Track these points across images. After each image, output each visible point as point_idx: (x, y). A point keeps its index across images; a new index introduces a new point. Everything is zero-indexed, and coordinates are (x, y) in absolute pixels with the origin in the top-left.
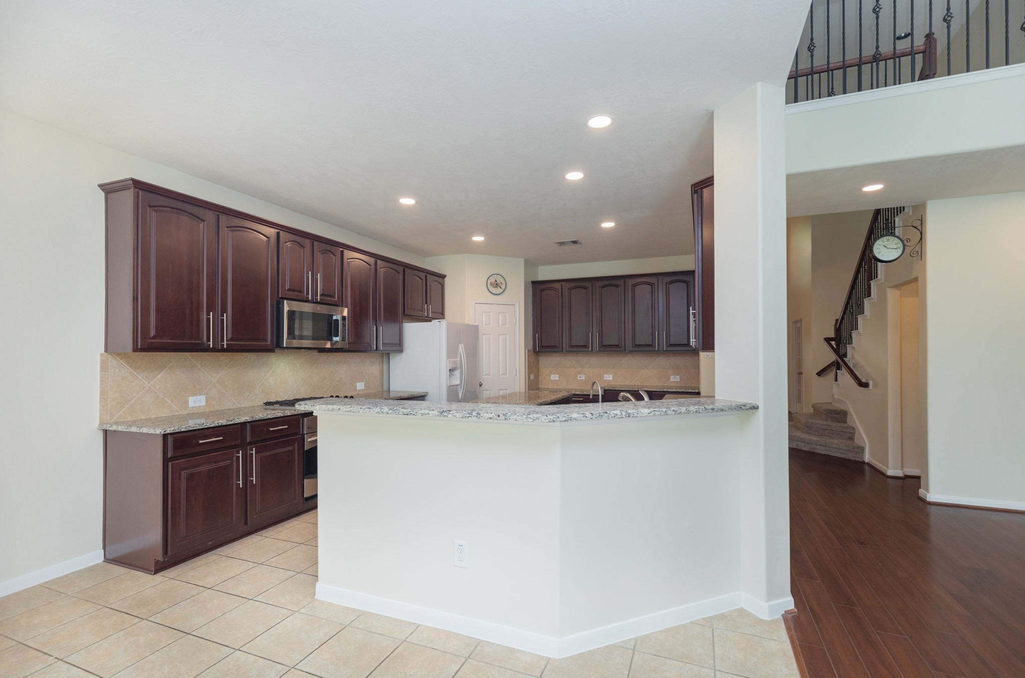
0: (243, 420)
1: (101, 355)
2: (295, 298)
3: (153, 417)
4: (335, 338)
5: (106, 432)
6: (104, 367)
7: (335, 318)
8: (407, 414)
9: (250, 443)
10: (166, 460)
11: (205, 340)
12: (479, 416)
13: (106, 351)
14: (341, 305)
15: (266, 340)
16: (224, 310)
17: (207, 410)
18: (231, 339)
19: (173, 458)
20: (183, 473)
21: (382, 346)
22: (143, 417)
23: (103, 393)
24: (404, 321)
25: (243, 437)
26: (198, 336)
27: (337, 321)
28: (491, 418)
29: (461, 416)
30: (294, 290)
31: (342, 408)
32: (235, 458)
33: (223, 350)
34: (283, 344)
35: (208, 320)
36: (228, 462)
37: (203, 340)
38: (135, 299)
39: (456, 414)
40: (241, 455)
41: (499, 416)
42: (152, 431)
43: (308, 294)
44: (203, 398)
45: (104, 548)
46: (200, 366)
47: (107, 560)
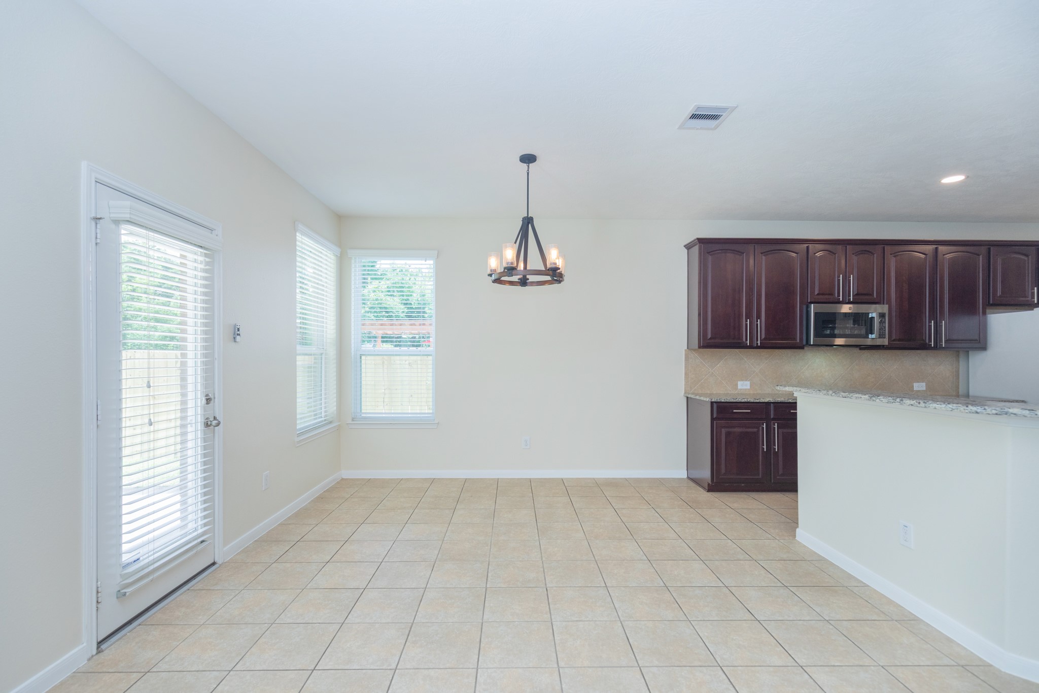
0: (767, 400)
1: (685, 350)
2: (824, 301)
3: (714, 393)
4: (870, 335)
5: (687, 398)
6: (687, 358)
7: (870, 316)
8: (845, 397)
9: (774, 419)
10: (713, 419)
11: (744, 340)
12: (901, 402)
13: (688, 348)
14: (882, 301)
15: (795, 339)
16: (759, 317)
17: (751, 392)
18: (765, 339)
19: (717, 419)
20: (723, 430)
21: (945, 343)
22: (709, 392)
23: (686, 374)
24: (988, 311)
25: (768, 414)
26: (740, 338)
27: (873, 318)
28: (912, 405)
29: (886, 401)
30: (823, 294)
31: (802, 389)
32: (761, 428)
33: (757, 347)
34: (810, 342)
35: (747, 324)
36: (755, 430)
37: (743, 340)
38: (699, 315)
39: (883, 399)
40: (765, 426)
41: (919, 403)
42: (705, 399)
43: (839, 295)
44: (748, 383)
45: (687, 470)
46: (745, 359)
47: (688, 477)
